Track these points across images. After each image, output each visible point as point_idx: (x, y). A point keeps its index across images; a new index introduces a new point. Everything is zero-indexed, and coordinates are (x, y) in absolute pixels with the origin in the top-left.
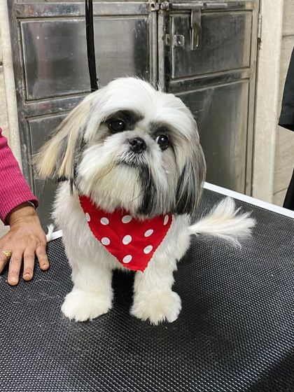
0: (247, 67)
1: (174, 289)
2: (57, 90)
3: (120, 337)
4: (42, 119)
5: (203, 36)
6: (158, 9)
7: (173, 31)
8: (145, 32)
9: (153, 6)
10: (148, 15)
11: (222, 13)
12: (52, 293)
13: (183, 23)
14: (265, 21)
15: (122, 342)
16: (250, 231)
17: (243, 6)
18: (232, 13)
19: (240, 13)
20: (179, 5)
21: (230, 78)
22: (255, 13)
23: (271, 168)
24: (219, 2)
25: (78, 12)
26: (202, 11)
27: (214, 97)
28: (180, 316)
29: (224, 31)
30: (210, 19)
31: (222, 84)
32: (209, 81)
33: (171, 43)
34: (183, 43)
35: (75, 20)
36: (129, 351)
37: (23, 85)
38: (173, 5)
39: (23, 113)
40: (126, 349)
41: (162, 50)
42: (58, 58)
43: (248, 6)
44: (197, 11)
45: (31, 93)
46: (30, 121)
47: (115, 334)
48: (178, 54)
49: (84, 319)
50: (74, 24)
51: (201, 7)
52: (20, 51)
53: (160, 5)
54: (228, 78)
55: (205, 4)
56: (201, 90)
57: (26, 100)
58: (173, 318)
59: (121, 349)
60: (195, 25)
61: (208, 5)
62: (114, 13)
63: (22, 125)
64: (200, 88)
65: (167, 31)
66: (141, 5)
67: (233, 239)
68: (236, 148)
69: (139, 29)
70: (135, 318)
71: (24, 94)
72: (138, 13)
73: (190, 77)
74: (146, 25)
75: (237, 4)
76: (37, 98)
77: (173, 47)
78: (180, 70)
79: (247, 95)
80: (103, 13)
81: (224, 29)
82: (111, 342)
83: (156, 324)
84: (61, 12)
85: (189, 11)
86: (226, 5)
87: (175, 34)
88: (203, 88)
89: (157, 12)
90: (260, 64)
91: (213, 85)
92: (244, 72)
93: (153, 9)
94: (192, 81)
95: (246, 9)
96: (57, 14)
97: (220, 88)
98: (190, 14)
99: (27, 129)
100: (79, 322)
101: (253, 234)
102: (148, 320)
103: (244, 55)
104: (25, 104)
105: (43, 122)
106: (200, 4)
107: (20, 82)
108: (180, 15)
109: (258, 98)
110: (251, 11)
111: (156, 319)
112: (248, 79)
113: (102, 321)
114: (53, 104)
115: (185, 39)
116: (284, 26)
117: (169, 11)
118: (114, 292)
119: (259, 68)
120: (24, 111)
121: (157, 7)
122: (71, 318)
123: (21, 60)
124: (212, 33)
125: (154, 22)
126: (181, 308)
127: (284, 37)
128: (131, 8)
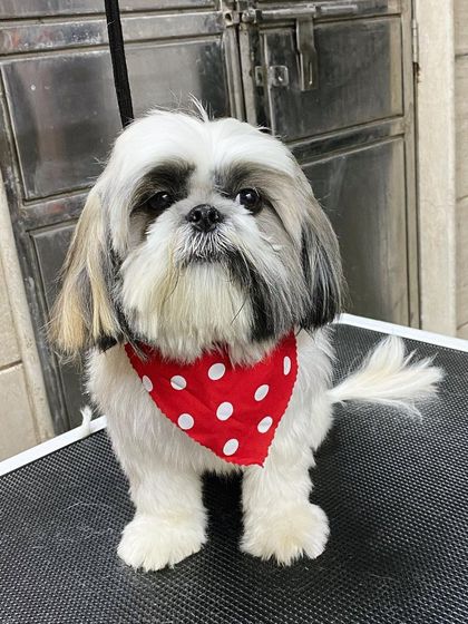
0: (399, 116)
1: (314, 499)
2: (75, 178)
3: (226, 592)
4: (55, 231)
5: (319, 65)
6: (237, 22)
7: (267, 59)
8: (218, 64)
9: (228, 16)
10: (220, 34)
11: (350, 23)
12: (98, 526)
13: (284, 44)
14: (424, 33)
15: (231, 601)
16: (434, 389)
17: (385, 7)
18: (365, 22)
19: (380, 20)
20: (274, 12)
21: (371, 137)
22: (405, 19)
23: (451, 285)
24: (341, 4)
25: (99, 38)
26: (315, 21)
27: (346, 171)
28: (328, 546)
29: (354, 54)
30: (328, 33)
31: (358, 147)
32: (337, 145)
33: (266, 83)
34: (285, 80)
35: (95, 52)
36: (245, 616)
37: (16, 175)
38: (264, 12)
39: (21, 223)
40: (240, 613)
41: (252, 95)
42: (73, 122)
43: (393, 8)
44: (306, 21)
45: (31, 187)
46: (35, 237)
47: (217, 587)
48: (279, 100)
49: (159, 566)
50: (93, 60)
51: (313, 14)
52: (5, 114)
53: (241, 14)
54: (368, 136)
55: (318, 8)
56: (323, 161)
57: (24, 200)
58: (316, 549)
59: (230, 614)
60: (305, 46)
61: (324, 8)
62: (161, 35)
63: (23, 244)
64: (321, 158)
65: (257, 62)
66: (208, 17)
67: (406, 405)
68: (389, 257)
69: (208, 59)
70: (250, 556)
71: (19, 189)
72: (203, 32)
73: (303, 139)
74: (220, 52)
75: (373, 5)
76: (43, 195)
77: (269, 87)
78: (285, 128)
79: (402, 163)
80: (142, 35)
81: (355, 49)
82: (211, 602)
83: (288, 563)
84: (70, 40)
85: (292, 22)
86: (355, 7)
87: (271, 64)
88: (327, 156)
89: (236, 27)
90: (420, 108)
91: (343, 151)
92: (394, 124)
93: (229, 23)
94: (306, 146)
95: (389, 12)
96: (62, 44)
97: (355, 156)
98: (295, 27)
99: (32, 250)
100: (150, 572)
101: (441, 394)
102: (273, 557)
103: (393, 94)
104: (22, 207)
105: (56, 235)
106: (310, 8)
107: (9, 169)
108: (277, 31)
109: (421, 169)
110: (398, 15)
111: (286, 556)
112: (403, 135)
113: (192, 567)
114: (71, 203)
115: (289, 72)
116: (457, 39)
117: (257, 26)
118: (209, 513)
119: (420, 116)
120: (22, 219)
121: (235, 20)
122: (136, 566)
123: (8, 131)
124: (335, 58)
125: (233, 46)
126: (327, 531)
127: (457, 57)
128: (190, 22)
